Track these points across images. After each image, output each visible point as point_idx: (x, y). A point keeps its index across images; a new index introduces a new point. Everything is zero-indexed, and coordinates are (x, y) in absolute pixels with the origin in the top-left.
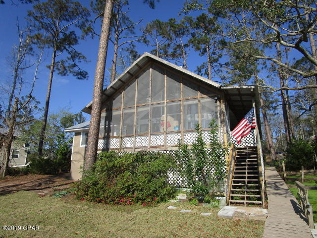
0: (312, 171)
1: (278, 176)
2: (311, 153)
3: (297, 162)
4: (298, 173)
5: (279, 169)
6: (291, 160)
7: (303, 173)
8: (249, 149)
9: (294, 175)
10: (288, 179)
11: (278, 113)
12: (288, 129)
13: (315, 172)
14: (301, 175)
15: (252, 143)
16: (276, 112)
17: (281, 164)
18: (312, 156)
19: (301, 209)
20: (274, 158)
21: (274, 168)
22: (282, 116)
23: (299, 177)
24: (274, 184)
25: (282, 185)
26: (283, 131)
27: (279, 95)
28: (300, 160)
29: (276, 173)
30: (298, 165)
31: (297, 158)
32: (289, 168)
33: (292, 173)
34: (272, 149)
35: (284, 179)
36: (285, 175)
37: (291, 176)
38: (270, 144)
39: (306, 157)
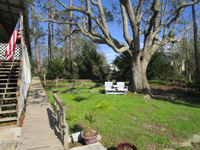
0: (62, 79)
1: (40, 84)
2: (62, 68)
3: (53, 74)
4: (54, 81)
5: (42, 79)
6: (50, 72)
7: (57, 81)
8: (14, 61)
9: (51, 83)
10: (46, 86)
11: (45, 43)
12: (50, 52)
13: (64, 80)
14: (56, 83)
15: (18, 57)
16: (44, 42)
17: (44, 75)
18: (62, 70)
19: (55, 119)
20: (39, 71)
21: (38, 77)
22: (47, 45)
23: (54, 84)
24: (36, 91)
25: (42, 92)
26: (47, 55)
27: (47, 31)
28: (56, 72)
29: (39, 81)
30: (54, 76)
31: (54, 71)
32: (48, 77)
33: (50, 81)
34: (38, 65)
35: (44, 87)
36: (45, 83)
37: (49, 83)
38: (37, 61)
39: (59, 71)
